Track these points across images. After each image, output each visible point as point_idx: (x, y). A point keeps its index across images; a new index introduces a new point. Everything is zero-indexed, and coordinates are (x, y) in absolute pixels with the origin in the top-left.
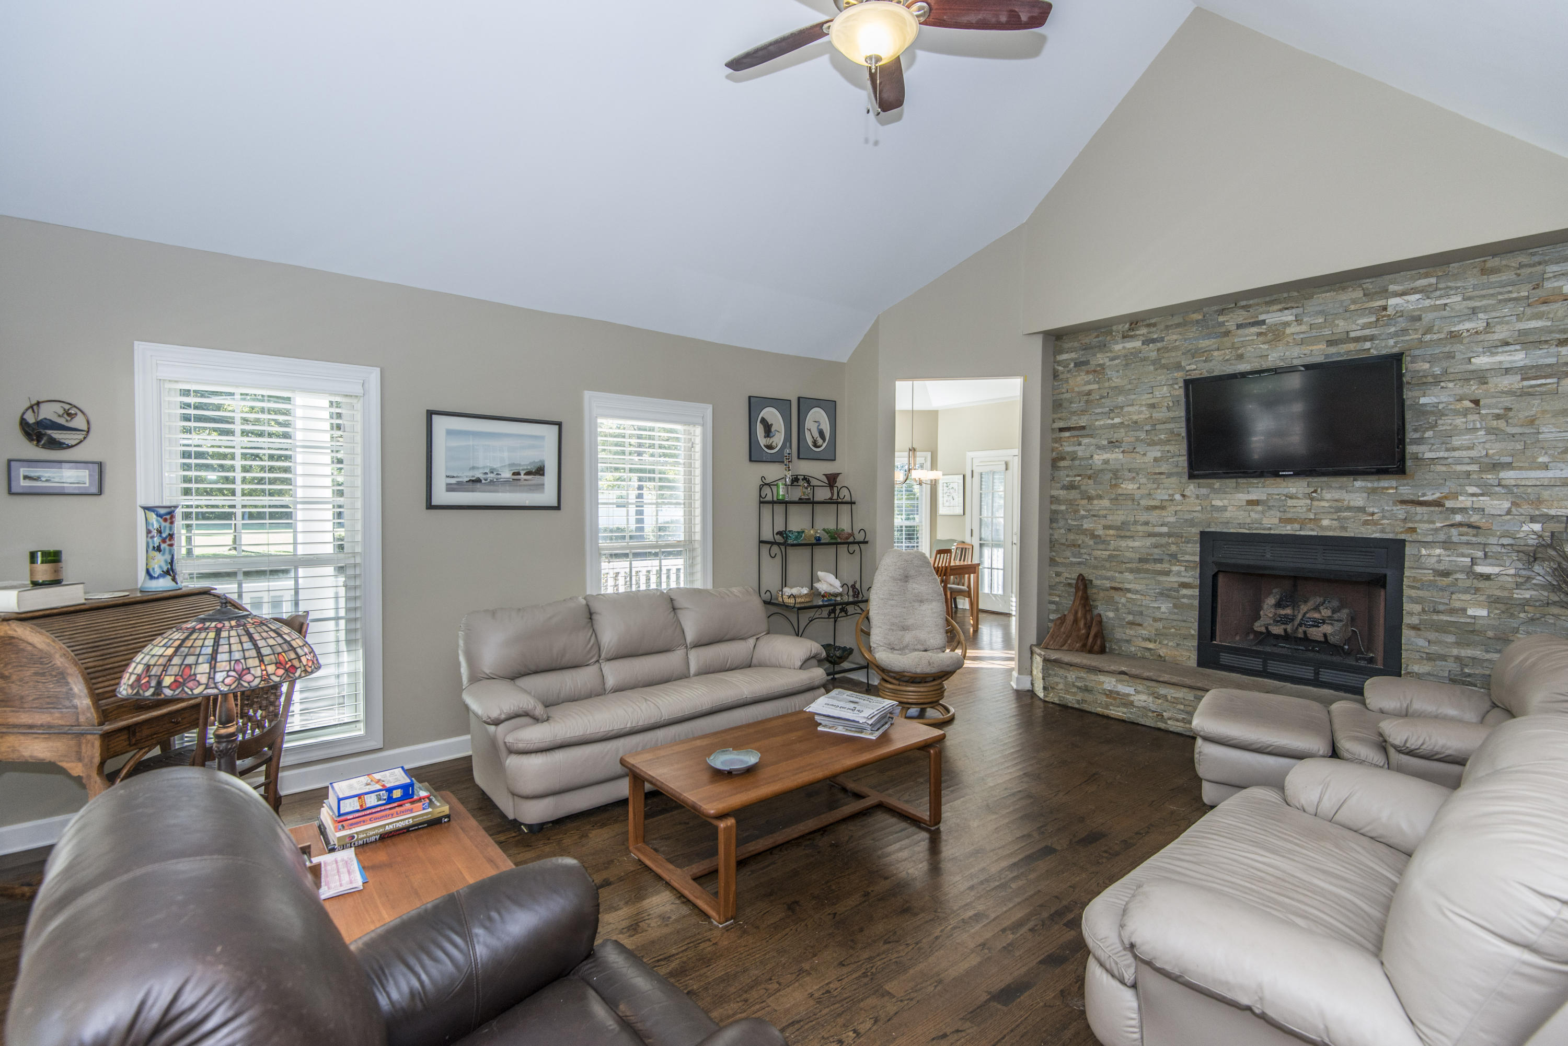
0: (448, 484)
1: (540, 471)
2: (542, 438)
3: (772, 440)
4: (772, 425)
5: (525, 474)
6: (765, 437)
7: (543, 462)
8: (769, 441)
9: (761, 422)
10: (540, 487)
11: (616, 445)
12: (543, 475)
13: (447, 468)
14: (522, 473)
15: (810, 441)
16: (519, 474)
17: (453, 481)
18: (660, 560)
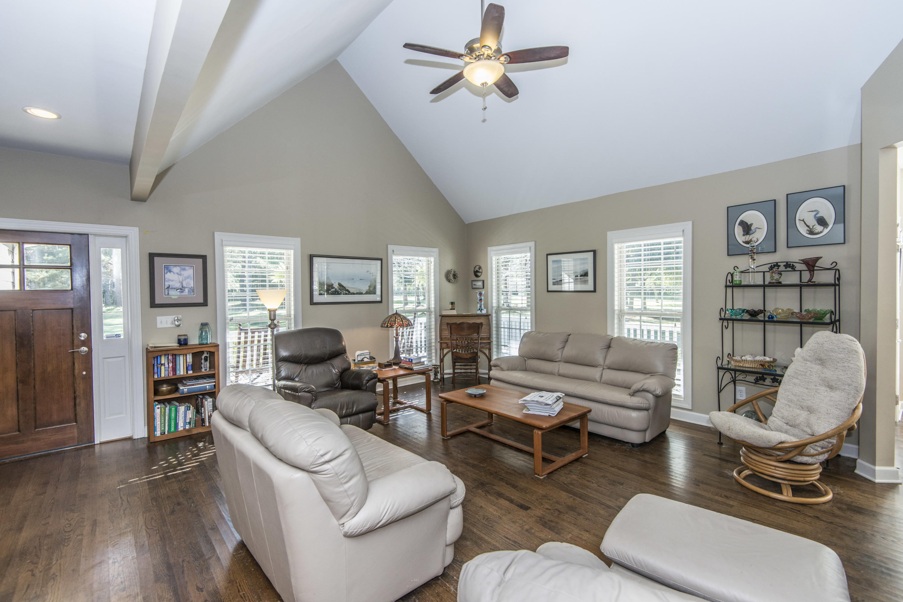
0: (553, 282)
1: (586, 274)
2: (587, 259)
3: (751, 237)
4: (751, 225)
5: (580, 276)
6: (744, 235)
7: (587, 270)
8: (747, 238)
9: (739, 224)
10: (586, 282)
11: (636, 256)
12: (587, 276)
13: (553, 276)
14: (579, 276)
15: (803, 230)
16: (577, 276)
17: (554, 281)
18: (660, 323)
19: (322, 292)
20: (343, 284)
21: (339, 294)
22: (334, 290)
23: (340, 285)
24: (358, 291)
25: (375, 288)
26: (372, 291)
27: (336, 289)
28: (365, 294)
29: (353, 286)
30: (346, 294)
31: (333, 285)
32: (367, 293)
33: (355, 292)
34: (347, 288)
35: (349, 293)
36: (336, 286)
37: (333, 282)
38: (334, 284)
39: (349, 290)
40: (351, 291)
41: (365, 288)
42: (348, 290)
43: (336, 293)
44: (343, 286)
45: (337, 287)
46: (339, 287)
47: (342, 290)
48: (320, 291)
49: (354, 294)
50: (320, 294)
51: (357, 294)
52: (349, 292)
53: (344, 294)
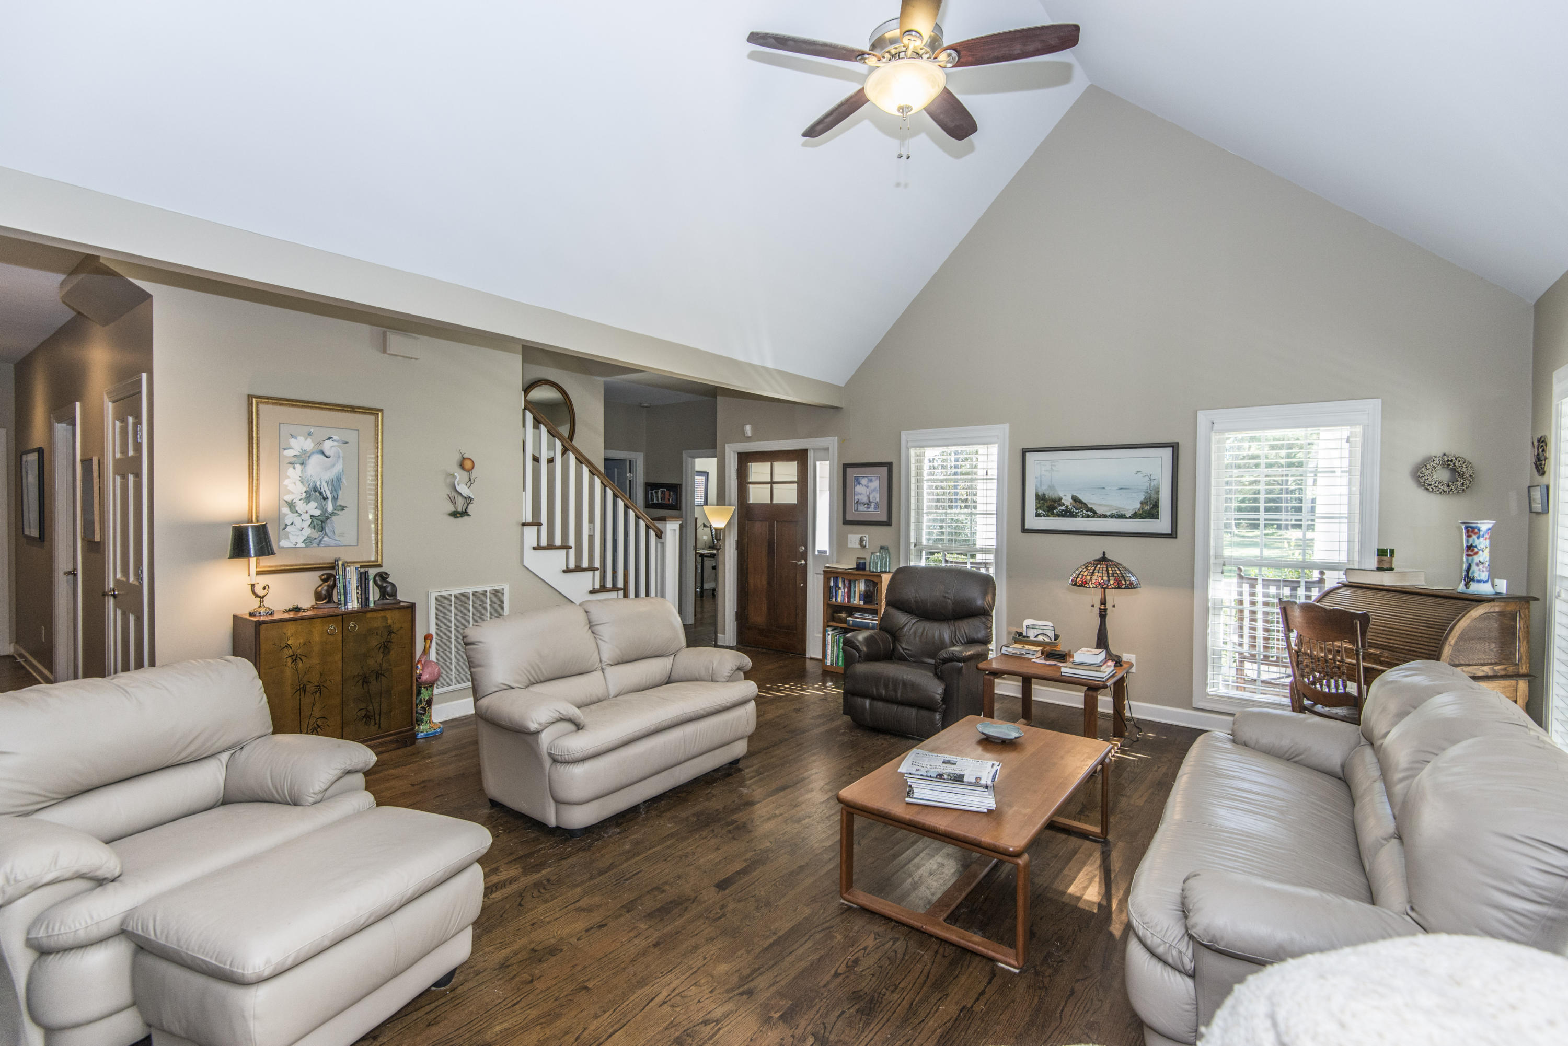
19: (1040, 511)
20: (1081, 497)
21: (1072, 515)
22: (1063, 508)
23: (1075, 499)
24: (1114, 512)
25: (1156, 505)
26: (1150, 510)
27: (1067, 507)
28: (1130, 517)
29: (1103, 502)
30: (1088, 516)
31: (1061, 499)
32: (1135, 516)
33: (1108, 514)
34: (1089, 506)
35: (1095, 514)
36: (1067, 501)
37: (1061, 495)
38: (1064, 498)
39: (1095, 508)
40: (1100, 511)
41: (1133, 505)
42: (1091, 510)
43: (1068, 513)
44: (1081, 502)
45: (1069, 504)
46: (1074, 503)
47: (1080, 508)
48: (1037, 509)
49: (1105, 516)
50: (1038, 515)
51: (1112, 516)
52: (1095, 512)
53: (1083, 517)
